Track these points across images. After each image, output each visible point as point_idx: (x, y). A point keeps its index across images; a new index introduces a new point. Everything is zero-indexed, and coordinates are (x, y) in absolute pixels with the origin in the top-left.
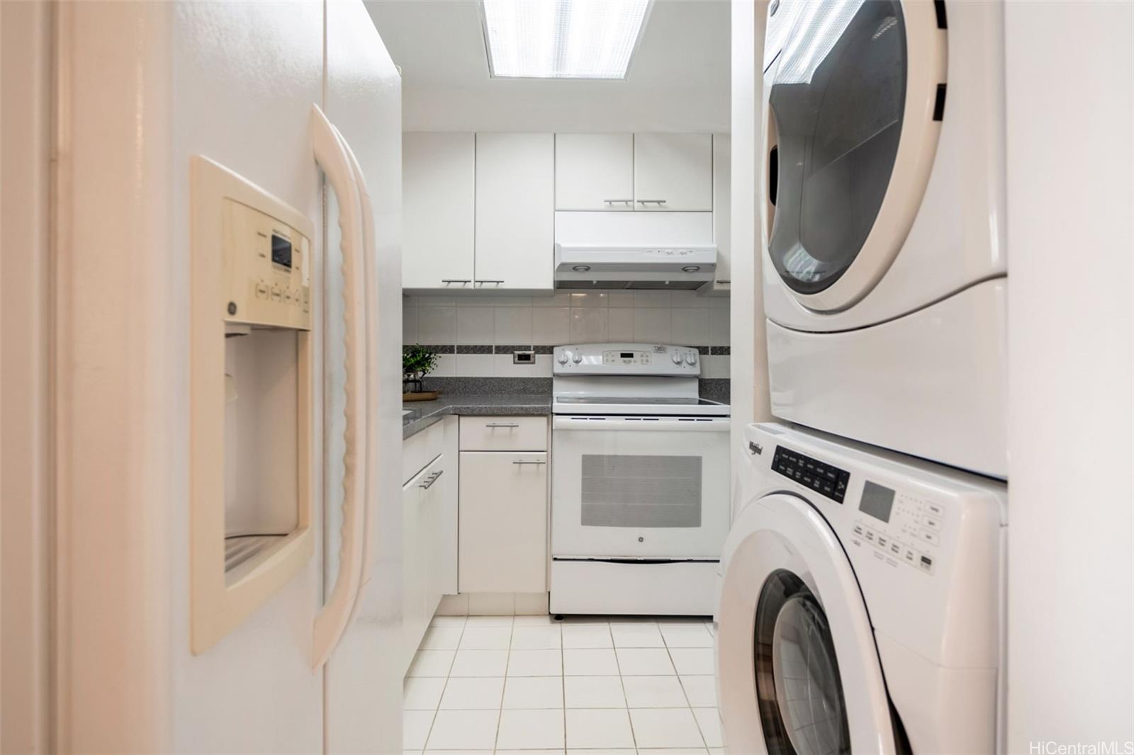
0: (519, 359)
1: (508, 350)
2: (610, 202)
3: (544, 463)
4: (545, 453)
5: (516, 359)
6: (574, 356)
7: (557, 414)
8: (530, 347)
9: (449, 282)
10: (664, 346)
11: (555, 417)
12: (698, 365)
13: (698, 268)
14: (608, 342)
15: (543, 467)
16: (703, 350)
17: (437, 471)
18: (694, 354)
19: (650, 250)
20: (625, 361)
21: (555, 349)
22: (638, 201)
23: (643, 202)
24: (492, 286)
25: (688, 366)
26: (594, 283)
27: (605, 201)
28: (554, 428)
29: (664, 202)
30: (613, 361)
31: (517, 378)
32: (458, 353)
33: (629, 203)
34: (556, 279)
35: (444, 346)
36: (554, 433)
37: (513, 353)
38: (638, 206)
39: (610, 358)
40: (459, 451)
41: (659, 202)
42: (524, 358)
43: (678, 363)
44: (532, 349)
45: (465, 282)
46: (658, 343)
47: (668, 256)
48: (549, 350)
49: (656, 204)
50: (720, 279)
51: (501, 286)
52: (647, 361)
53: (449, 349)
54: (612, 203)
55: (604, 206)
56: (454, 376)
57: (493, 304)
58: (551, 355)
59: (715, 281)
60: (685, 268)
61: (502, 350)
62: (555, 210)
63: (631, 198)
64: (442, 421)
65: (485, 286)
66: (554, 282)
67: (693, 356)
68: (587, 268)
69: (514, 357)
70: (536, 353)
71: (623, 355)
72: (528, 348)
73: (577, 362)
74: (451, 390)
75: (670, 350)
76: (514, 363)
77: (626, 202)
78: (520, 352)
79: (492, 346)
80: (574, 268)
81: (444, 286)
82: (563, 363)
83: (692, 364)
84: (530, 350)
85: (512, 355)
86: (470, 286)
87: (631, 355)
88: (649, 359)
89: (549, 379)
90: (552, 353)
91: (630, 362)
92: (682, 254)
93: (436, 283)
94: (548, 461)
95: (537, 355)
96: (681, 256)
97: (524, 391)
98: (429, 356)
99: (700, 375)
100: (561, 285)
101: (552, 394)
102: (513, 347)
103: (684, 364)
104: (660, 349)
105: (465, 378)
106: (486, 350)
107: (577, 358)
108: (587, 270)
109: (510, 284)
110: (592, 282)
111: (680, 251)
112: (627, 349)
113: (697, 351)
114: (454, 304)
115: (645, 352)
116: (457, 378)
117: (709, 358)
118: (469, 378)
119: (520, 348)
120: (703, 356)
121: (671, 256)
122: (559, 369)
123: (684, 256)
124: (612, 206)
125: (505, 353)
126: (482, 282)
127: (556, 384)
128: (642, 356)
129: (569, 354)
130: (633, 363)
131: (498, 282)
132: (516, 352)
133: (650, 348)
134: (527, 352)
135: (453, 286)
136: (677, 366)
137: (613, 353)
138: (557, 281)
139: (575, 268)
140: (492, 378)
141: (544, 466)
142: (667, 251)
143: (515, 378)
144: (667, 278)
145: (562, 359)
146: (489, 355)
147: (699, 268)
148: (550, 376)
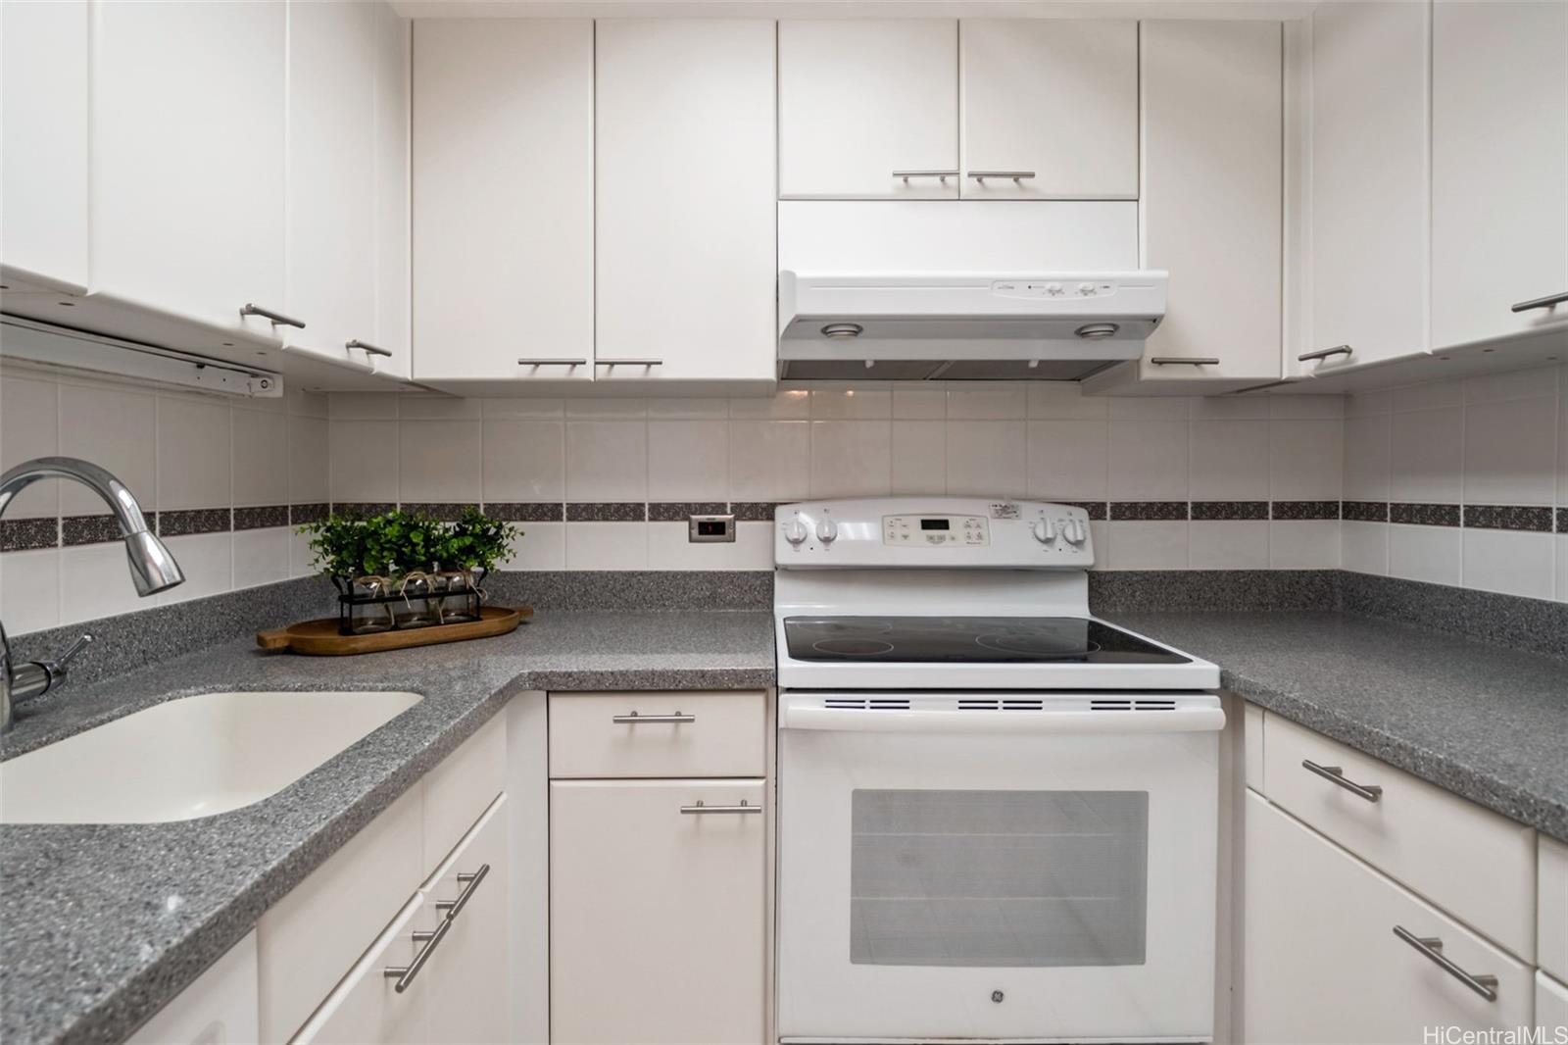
0: (700, 533)
1: (676, 513)
2: (906, 176)
3: (759, 811)
4: (761, 782)
5: (695, 532)
6: (820, 526)
7: (789, 690)
8: (724, 505)
9: (537, 364)
10: (1014, 503)
11: (783, 697)
12: (1089, 545)
13: (1114, 327)
14: (892, 495)
15: (755, 820)
16: (1096, 511)
17: (473, 869)
18: (1081, 521)
19: (1008, 285)
20: (931, 538)
21: (779, 511)
22: (970, 175)
23: (979, 177)
24: (636, 373)
25: (1068, 549)
26: (869, 364)
27: (895, 175)
28: (781, 725)
29: (1031, 175)
30: (905, 537)
31: (696, 574)
32: (569, 519)
33: (947, 179)
34: (781, 357)
35: (540, 505)
36: (784, 739)
37: (687, 519)
38: (968, 185)
39: (899, 532)
40: (549, 780)
41: (1017, 177)
42: (713, 530)
43: (1048, 541)
44: (729, 511)
45: (574, 364)
46: (999, 497)
47: (1053, 299)
48: (765, 512)
49: (1011, 181)
50: (1158, 355)
51: (656, 373)
52: (980, 536)
53: (548, 512)
54: (910, 179)
55: (890, 186)
56: (562, 568)
57: (644, 414)
58: (770, 523)
59: (1147, 359)
60: (1083, 329)
61: (664, 512)
62: (779, 199)
63: (953, 168)
64: (503, 711)
65: (620, 373)
66: (777, 362)
67: (1078, 524)
68: (856, 328)
69: (690, 528)
70: (737, 518)
71: (927, 525)
72: (720, 508)
73: (827, 541)
74: (555, 599)
75: (1028, 510)
76: (691, 540)
77: (943, 176)
78: (704, 518)
79: (643, 505)
80: (825, 331)
81: (524, 373)
82: (796, 542)
83: (1078, 544)
84: (726, 513)
85: (686, 524)
86: (585, 373)
87: (943, 525)
88: (984, 532)
89: (764, 573)
90: (771, 517)
91: (942, 538)
92: (1084, 292)
93: (506, 369)
94: (766, 809)
95: (739, 524)
96: (1081, 297)
97: (713, 599)
98: (497, 533)
99: (1092, 566)
100: (792, 372)
101: (772, 613)
102: (688, 505)
103: (1060, 543)
104: (1006, 511)
105: (585, 573)
106: (630, 512)
107: (826, 532)
108: (855, 333)
109: (675, 369)
110: (863, 362)
111: (1081, 286)
112: (935, 509)
113: (1083, 513)
114: (559, 414)
115: (973, 517)
116: (568, 574)
117: (1108, 525)
118: (593, 573)
119: (702, 508)
120: (1099, 523)
121: (1058, 298)
122: (786, 556)
123: (1090, 297)
124: (908, 187)
125: (671, 519)
126: (612, 364)
127: (781, 586)
128: (968, 526)
129: (807, 521)
130: (948, 541)
131: (649, 364)
132: (693, 517)
133: (983, 508)
134: (719, 518)
135: (545, 373)
136: (1045, 547)
137: (905, 520)
138: (785, 361)
139: (828, 328)
140: (642, 573)
141: (758, 818)
142: (1048, 286)
143: (692, 573)
144: (1036, 351)
145: (794, 536)
146: (636, 523)
147: (1116, 327)
148: (768, 568)
